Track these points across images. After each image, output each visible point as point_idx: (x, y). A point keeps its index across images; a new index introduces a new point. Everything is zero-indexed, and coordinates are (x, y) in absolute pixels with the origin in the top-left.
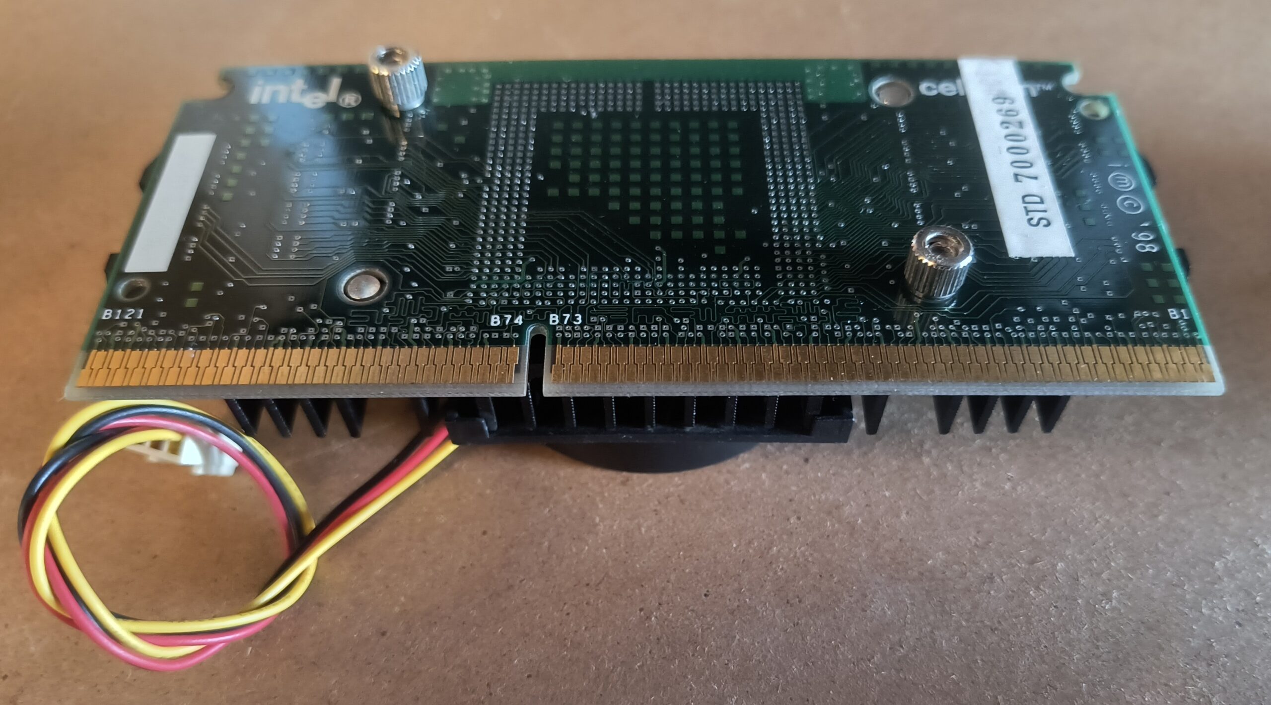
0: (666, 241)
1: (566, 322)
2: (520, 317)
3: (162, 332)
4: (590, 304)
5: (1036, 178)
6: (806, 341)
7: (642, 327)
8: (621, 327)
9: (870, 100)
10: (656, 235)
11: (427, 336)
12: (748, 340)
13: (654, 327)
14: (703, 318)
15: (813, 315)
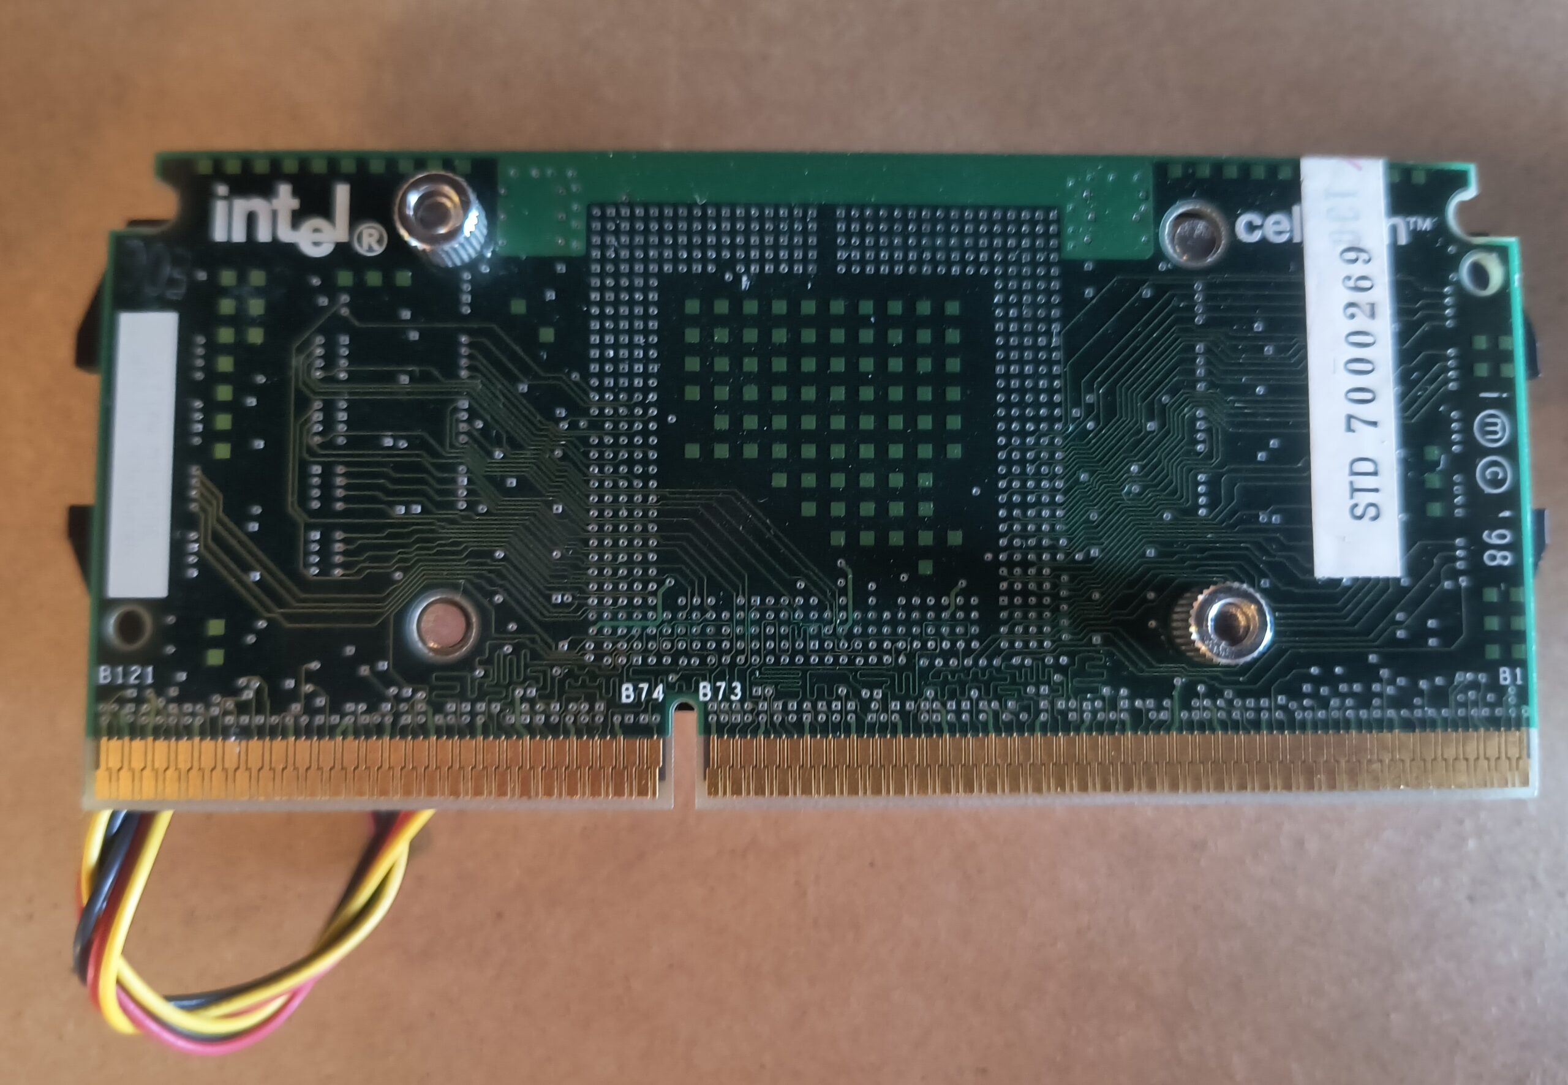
0: (852, 549)
1: (720, 697)
2: (660, 687)
3: (188, 707)
4: (751, 664)
5: (1374, 424)
6: (1032, 730)
7: (820, 704)
8: (793, 705)
9: (1159, 255)
10: (839, 539)
11: (540, 719)
12: (958, 728)
13: (837, 705)
14: (901, 690)
15: (1044, 683)
